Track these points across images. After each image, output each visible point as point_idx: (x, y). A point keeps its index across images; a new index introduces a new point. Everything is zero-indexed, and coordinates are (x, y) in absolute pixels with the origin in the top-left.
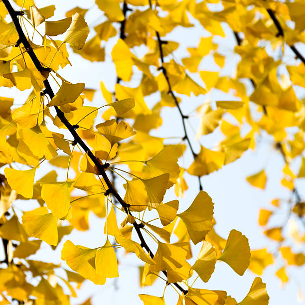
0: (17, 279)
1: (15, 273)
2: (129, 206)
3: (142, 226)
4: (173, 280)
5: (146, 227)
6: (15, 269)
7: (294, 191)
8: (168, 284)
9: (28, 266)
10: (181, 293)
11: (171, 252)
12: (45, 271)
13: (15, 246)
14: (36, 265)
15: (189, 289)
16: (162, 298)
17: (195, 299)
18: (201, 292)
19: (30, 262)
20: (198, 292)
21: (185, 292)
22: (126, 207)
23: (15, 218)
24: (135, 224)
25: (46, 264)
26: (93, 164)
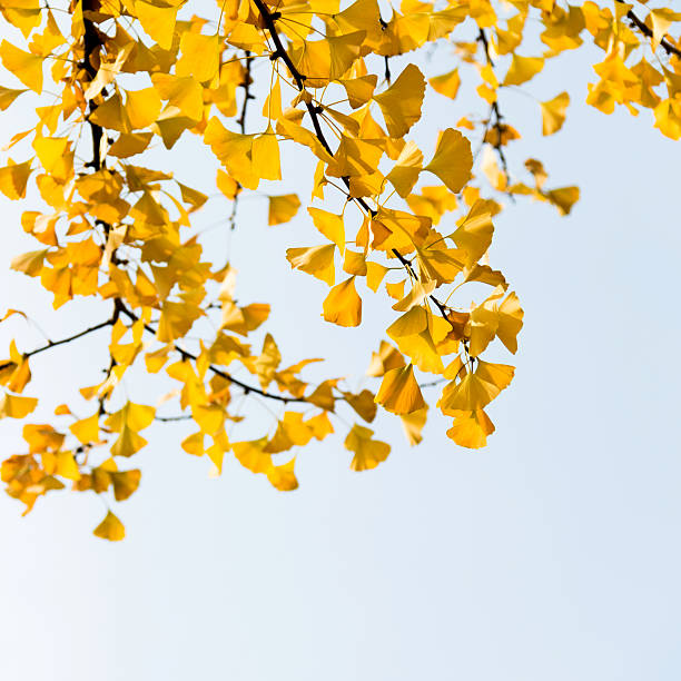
0: (109, 190)
1: (106, 182)
2: (304, 78)
3: (319, 110)
4: (357, 194)
5: (324, 112)
6: (108, 176)
7: (495, 105)
8: (350, 198)
9: (124, 174)
10: (368, 214)
11: (361, 151)
12: (151, 184)
13: (110, 141)
14: (138, 173)
15: (380, 209)
16: (340, 217)
17: (388, 223)
18: (397, 215)
19: (129, 169)
20: (392, 215)
21: (374, 214)
22: (299, 79)
23: (117, 97)
24: (310, 106)
25: (151, 172)
26: (257, 12)
